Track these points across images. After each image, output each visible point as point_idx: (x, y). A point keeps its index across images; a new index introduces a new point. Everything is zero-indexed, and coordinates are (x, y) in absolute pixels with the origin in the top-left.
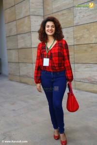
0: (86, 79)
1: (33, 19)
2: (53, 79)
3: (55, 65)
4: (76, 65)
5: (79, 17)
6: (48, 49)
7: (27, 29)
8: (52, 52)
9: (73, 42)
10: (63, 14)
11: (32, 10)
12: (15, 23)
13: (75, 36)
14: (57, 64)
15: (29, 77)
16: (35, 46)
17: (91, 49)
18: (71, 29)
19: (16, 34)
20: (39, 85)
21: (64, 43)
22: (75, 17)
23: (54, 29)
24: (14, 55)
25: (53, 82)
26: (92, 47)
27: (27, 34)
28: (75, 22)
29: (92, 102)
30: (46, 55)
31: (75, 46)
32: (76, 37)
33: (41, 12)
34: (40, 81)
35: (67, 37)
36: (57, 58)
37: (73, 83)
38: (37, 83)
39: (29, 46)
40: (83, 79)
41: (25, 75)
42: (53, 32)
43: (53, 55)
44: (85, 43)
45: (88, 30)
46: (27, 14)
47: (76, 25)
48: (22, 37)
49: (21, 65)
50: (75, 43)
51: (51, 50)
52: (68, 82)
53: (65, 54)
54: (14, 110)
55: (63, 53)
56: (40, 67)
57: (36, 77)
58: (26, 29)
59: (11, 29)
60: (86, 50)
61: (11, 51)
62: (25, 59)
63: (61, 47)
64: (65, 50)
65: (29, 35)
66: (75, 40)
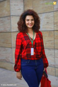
1: (13, 3)
4: (56, 51)
7: (7, 12)
9: (53, 27)
13: (55, 21)
15: (8, 62)
16: (14, 31)
18: (51, 15)
23: (33, 22)
27: (6, 18)
28: (56, 7)
31: (55, 32)
32: (56, 23)
35: (47, 23)
39: (8, 30)
41: (4, 60)
47: (56, 10)
48: (1, 21)
50: (56, 29)
62: (3, 43)
65: (8, 20)
66: (55, 25)
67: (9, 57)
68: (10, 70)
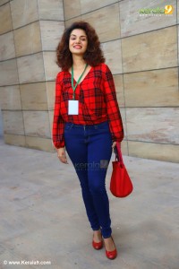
0: (148, 135)
1: (45, 26)
2: (87, 138)
3: (90, 113)
4: (129, 111)
5: (131, 22)
6: (75, 82)
7: (35, 46)
8: (84, 88)
9: (121, 67)
10: (100, 16)
11: (42, 10)
12: (10, 35)
13: (124, 56)
14: (92, 110)
15: (42, 137)
16: (51, 79)
17: (154, 80)
18: (116, 45)
19: (14, 56)
20: (61, 150)
21: (104, 70)
22: (123, 20)
24: (12, 97)
25: (87, 144)
26: (155, 77)
27: (35, 56)
28: (124, 30)
29: (160, 178)
30: (72, 94)
31: (125, 76)
32: (127, 59)
33: (59, 13)
34: (63, 144)
35: (111, 60)
36: (92, 99)
37: (123, 143)
38: (58, 146)
39: (39, 78)
40: (143, 136)
42: (84, 49)
43: (86, 94)
44: (144, 69)
45: (148, 45)
46: (33, 19)
47: (125, 35)
48: (26, 62)
49: (25, 114)
50: (126, 70)
51: (81, 85)
52: (115, 143)
53: (108, 91)
54: (16, 199)
55: (104, 88)
56: (62, 118)
57: (56, 136)
58: (32, 46)
59: (4, 48)
60: (145, 83)
61: (7, 89)
62: (32, 102)
63: (100, 77)
64: (107, 84)
65: (38, 59)
66: (125, 64)
67: (43, 128)
68: (47, 151)
